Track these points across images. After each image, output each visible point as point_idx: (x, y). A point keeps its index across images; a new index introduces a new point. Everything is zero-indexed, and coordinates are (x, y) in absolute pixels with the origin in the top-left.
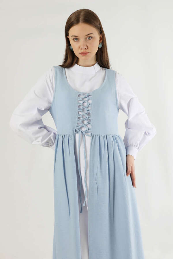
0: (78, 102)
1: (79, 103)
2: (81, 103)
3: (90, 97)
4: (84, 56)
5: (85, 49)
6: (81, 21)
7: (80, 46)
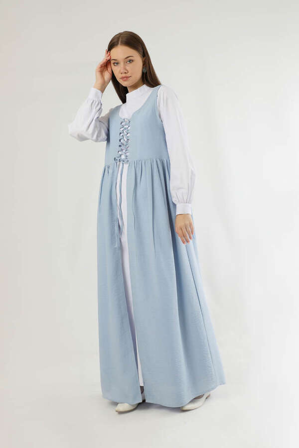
4: (125, 81)
5: (125, 73)
6: (120, 43)
7: (120, 71)
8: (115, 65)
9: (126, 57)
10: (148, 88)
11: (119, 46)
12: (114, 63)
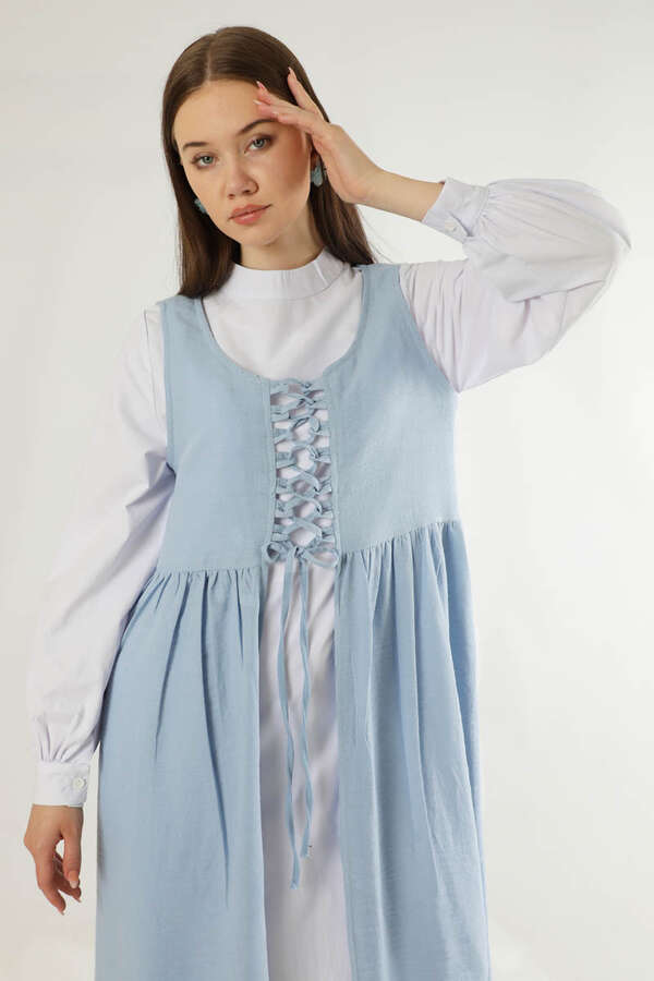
0: (273, 427)
1: (279, 432)
2: (285, 431)
3: (316, 397)
4: (249, 224)
5: (247, 192)
6: (209, 72)
7: (224, 188)
8: (199, 168)
9: (243, 125)
10: (337, 265)
11: (208, 84)
12: (195, 161)
